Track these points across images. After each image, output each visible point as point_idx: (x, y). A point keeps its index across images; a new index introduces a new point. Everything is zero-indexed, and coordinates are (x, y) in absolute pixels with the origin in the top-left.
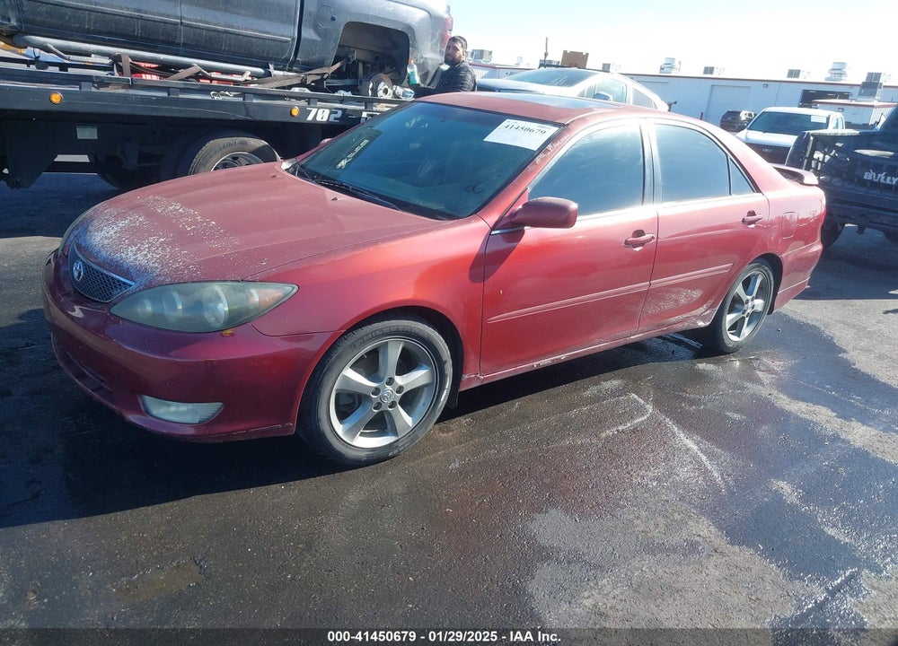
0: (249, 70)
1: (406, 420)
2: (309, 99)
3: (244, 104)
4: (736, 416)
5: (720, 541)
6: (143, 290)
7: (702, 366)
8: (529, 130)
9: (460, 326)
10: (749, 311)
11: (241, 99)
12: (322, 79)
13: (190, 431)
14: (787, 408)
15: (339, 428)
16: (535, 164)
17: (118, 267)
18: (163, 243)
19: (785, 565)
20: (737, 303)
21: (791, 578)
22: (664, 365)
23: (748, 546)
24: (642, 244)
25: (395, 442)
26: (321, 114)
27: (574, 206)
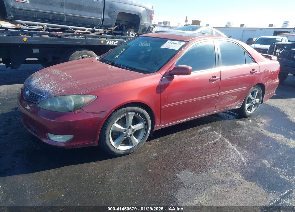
0: (87, 29)
1: (136, 140)
2: (107, 38)
3: (85, 40)
4: (250, 138)
5: (243, 180)
6: (47, 98)
7: (238, 121)
8: (176, 44)
9: (153, 109)
10: (254, 103)
11: (85, 38)
12: (111, 31)
13: (64, 145)
14: (268, 135)
15: (113, 143)
16: (178, 55)
17: (40, 92)
18: (54, 83)
19: (266, 188)
20: (249, 100)
21: (268, 192)
22: (225, 121)
23: (253, 182)
24: (215, 80)
25: (132, 148)
26: (111, 42)
27: (190, 68)
